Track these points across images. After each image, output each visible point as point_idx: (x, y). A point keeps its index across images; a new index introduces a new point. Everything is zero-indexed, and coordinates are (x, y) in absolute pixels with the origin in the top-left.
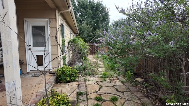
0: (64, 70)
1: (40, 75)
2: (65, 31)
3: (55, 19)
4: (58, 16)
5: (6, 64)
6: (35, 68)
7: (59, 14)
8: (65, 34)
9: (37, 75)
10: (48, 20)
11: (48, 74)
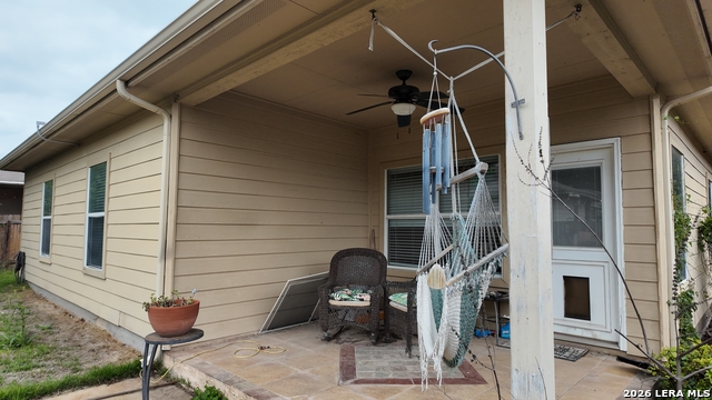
0: (702, 361)
1: (577, 358)
2: (686, 180)
3: (646, 137)
4: (662, 119)
5: (518, 309)
6: (637, 347)
7: (666, 113)
8: (686, 191)
9: (567, 354)
10: (616, 142)
11: (614, 359)
